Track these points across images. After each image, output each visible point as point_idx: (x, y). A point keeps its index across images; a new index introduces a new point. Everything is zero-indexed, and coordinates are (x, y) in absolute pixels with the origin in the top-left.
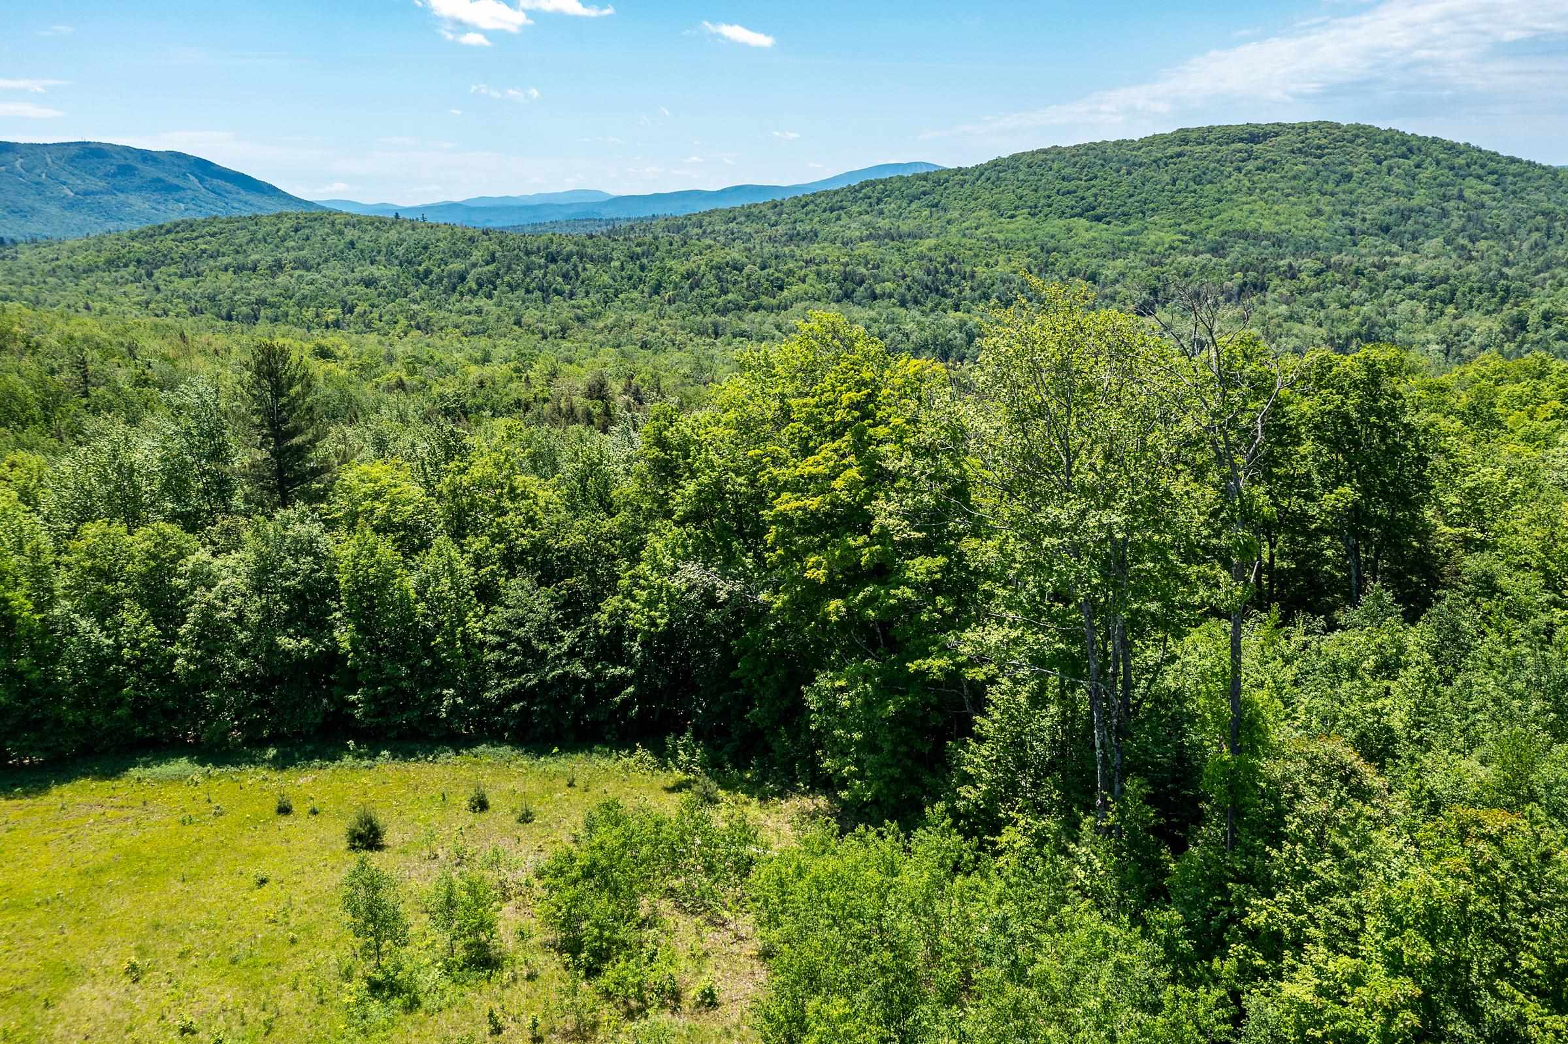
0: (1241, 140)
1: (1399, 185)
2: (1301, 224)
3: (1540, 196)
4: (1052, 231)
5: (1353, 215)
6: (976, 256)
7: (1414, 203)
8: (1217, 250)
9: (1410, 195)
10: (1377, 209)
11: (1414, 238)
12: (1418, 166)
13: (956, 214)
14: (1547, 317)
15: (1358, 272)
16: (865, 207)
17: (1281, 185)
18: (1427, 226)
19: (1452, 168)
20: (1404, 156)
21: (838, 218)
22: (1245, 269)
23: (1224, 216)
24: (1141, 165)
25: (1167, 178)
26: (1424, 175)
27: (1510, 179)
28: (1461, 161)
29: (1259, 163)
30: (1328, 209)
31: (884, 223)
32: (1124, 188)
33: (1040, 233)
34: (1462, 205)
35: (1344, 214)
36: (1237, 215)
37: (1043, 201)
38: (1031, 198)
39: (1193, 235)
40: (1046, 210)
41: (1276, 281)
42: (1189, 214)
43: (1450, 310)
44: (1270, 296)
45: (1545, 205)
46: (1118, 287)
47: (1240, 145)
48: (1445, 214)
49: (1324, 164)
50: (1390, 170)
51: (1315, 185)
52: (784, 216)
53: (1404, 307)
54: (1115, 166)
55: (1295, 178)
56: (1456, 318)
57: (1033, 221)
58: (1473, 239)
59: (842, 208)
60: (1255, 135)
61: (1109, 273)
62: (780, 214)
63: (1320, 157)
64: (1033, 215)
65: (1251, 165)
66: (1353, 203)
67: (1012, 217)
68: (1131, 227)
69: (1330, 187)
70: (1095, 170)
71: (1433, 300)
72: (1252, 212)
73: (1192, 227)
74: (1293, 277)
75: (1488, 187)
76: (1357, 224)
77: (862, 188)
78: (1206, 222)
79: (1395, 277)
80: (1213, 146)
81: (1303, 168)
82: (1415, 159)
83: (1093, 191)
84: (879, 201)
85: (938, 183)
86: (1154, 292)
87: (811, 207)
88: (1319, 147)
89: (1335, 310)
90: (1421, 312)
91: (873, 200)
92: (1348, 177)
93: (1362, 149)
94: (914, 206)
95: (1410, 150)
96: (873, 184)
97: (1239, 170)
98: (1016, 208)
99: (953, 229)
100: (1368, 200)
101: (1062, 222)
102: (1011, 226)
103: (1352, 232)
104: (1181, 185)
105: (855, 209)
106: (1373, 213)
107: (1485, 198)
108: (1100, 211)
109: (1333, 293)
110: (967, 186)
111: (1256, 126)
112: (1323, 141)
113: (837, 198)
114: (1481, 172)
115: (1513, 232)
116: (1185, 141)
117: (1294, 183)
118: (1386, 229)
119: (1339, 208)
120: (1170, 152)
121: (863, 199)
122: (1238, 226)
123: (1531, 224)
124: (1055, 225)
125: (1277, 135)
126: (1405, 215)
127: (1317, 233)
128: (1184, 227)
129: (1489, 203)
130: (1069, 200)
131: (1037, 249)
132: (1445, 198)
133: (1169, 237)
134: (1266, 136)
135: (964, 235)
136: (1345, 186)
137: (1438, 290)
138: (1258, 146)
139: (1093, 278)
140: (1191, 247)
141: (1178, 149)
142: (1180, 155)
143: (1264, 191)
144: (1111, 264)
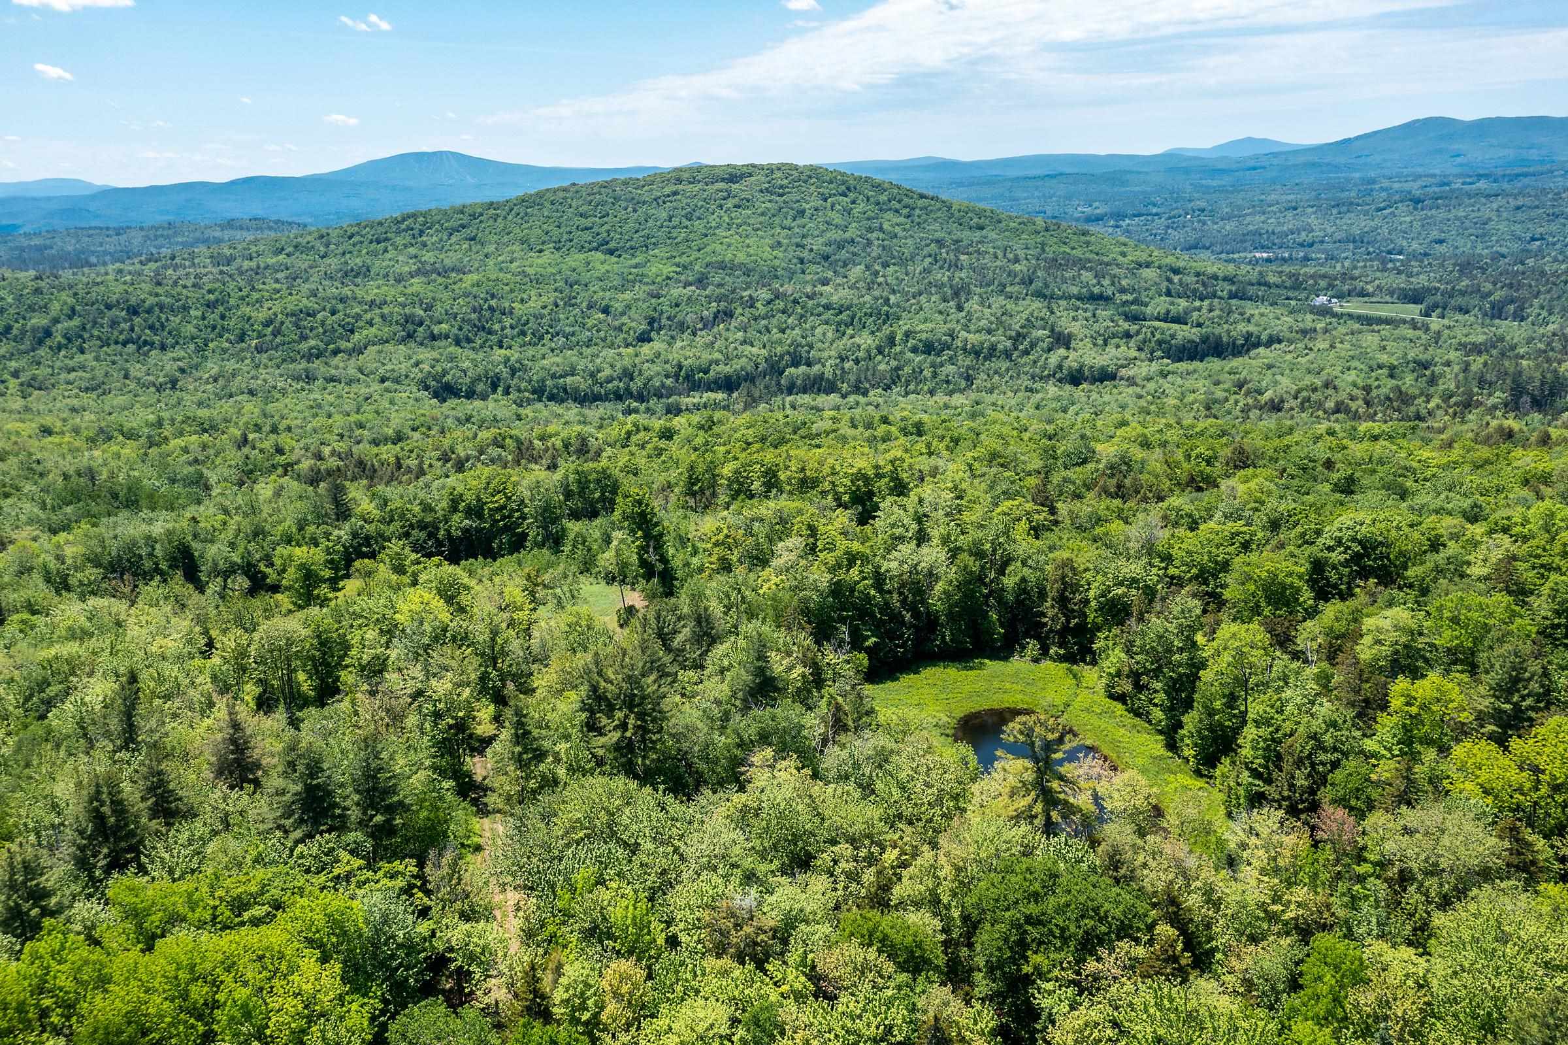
0: (723, 180)
1: (838, 219)
2: (765, 255)
3: (937, 226)
4: (573, 264)
5: (803, 247)
6: (512, 291)
7: (847, 235)
8: (701, 282)
9: (845, 229)
10: (821, 240)
11: (845, 265)
12: (853, 202)
13: (491, 248)
14: (907, 335)
15: (796, 302)
16: (408, 239)
17: (752, 221)
18: (854, 254)
19: (878, 204)
20: (844, 195)
21: (386, 251)
22: (719, 300)
23: (708, 249)
24: (644, 203)
25: (664, 215)
26: (857, 210)
27: (917, 212)
28: (883, 198)
29: (736, 201)
30: (785, 241)
31: (428, 257)
32: (630, 225)
33: (564, 267)
34: (881, 236)
35: (798, 245)
36: (718, 248)
37: (565, 237)
38: (555, 232)
39: (685, 267)
40: (569, 244)
41: (740, 310)
42: (682, 248)
43: (850, 331)
44: (734, 323)
45: (938, 235)
46: (625, 319)
47: (722, 185)
48: (869, 243)
49: (785, 202)
50: (833, 206)
51: (777, 220)
52: (332, 247)
53: (819, 331)
54: (624, 204)
55: (763, 214)
56: (852, 337)
57: (558, 255)
58: (885, 265)
59: (387, 240)
60: (734, 176)
61: (619, 306)
62: (327, 245)
63: (781, 195)
64: (558, 249)
65: (730, 203)
66: (804, 237)
67: (541, 251)
68: (637, 260)
69: (788, 222)
70: (607, 208)
71: (839, 324)
72: (729, 245)
73: (684, 260)
74: (752, 306)
75: (902, 220)
76: (805, 254)
77: (404, 220)
78: (695, 255)
79: (818, 305)
80: (700, 186)
81: (768, 205)
82: (852, 195)
83: (606, 227)
84: (421, 233)
85: (473, 216)
86: (651, 321)
87: (356, 239)
88: (781, 187)
89: (776, 335)
90: (830, 335)
91: (416, 232)
92: (802, 213)
93: (813, 188)
94: (454, 239)
95: (848, 189)
96: (414, 216)
97: (721, 207)
98: (543, 243)
99: (491, 262)
100: (816, 233)
101: (582, 256)
102: (540, 261)
103: (802, 261)
104: (676, 221)
105: (399, 241)
106: (817, 244)
107: (897, 229)
108: (612, 245)
109: (774, 321)
110: (499, 220)
111: (735, 167)
112: (785, 182)
113: (381, 229)
114: (898, 206)
115: (912, 259)
116: (679, 181)
117: (762, 219)
118: (826, 258)
119: (794, 240)
120: (667, 191)
121: (406, 230)
122: (719, 258)
123: (926, 251)
124: (576, 259)
125: (751, 175)
126: (840, 246)
127: (777, 262)
128: (677, 260)
129: (901, 234)
130: (587, 236)
131: (561, 284)
132: (870, 230)
133: (668, 269)
134: (742, 176)
135: (501, 269)
136: (799, 222)
137: (844, 316)
138: (734, 186)
139: (606, 311)
140: (683, 278)
141: (673, 188)
142: (675, 193)
143: (740, 226)
144: (621, 296)
